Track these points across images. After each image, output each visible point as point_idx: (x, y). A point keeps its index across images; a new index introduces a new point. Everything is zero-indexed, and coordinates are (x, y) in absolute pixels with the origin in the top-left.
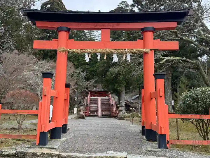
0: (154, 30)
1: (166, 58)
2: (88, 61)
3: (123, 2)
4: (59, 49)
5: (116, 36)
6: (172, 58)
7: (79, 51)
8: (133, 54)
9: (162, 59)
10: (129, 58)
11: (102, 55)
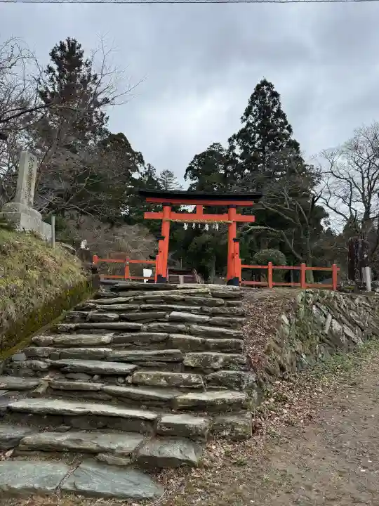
0: (236, 207)
1: (252, 227)
2: (186, 229)
3: (214, 144)
4: (164, 219)
5: (209, 210)
6: (259, 227)
7: (180, 221)
8: (220, 225)
9: (249, 228)
10: (217, 227)
11: (197, 225)
